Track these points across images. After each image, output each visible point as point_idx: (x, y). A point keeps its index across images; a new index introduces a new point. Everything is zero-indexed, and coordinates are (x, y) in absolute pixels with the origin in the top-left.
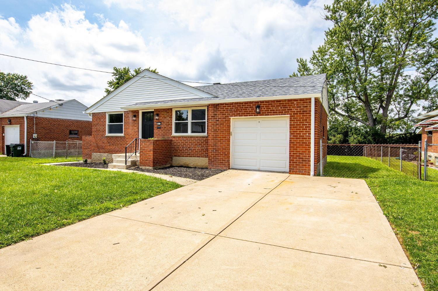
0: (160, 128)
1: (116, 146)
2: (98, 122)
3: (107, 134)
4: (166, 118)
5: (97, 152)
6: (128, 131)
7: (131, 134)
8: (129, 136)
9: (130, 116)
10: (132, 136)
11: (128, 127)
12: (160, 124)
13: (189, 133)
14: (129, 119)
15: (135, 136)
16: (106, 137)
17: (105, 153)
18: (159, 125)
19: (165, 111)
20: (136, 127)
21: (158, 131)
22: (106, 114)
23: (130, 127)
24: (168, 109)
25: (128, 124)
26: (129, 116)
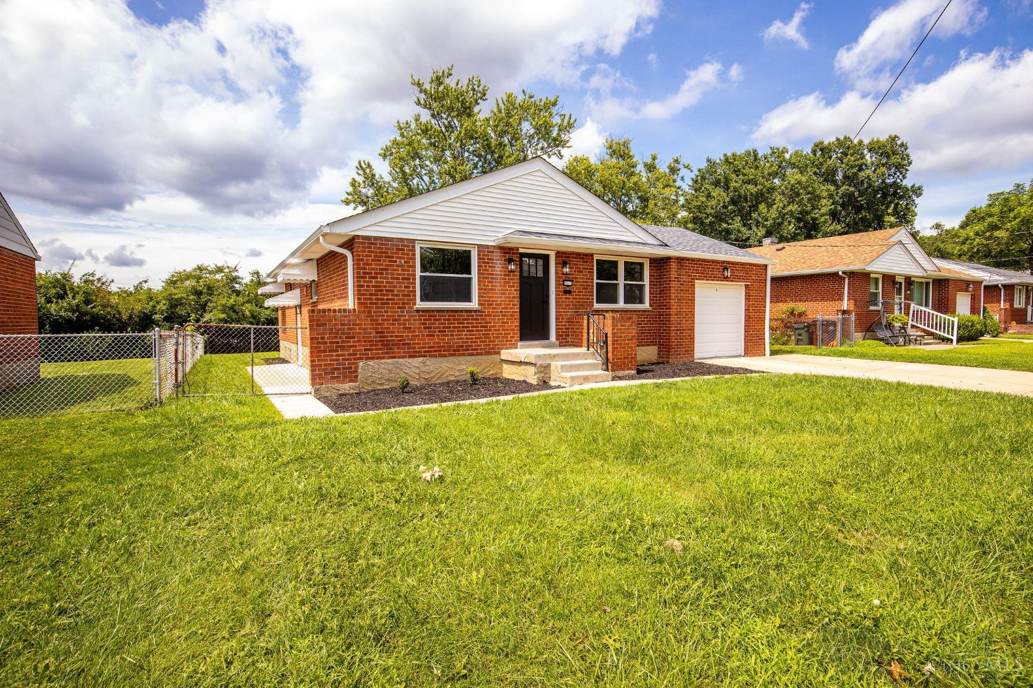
0: (569, 292)
1: (452, 335)
2: (382, 265)
3: (420, 304)
4: (582, 272)
5: (383, 358)
6: (491, 297)
7: (499, 305)
8: (493, 308)
9: (496, 260)
10: (502, 308)
11: (492, 286)
12: (570, 283)
13: (621, 304)
14: (493, 267)
15: (511, 308)
16: (418, 311)
17: (415, 357)
18: (568, 286)
19: (580, 258)
20: (513, 286)
21: (566, 298)
22: (414, 247)
23: (495, 286)
24: (586, 255)
25: (492, 278)
26: (493, 260)
